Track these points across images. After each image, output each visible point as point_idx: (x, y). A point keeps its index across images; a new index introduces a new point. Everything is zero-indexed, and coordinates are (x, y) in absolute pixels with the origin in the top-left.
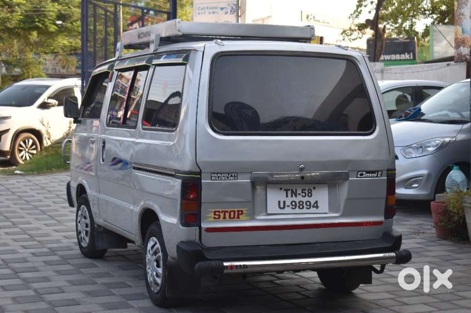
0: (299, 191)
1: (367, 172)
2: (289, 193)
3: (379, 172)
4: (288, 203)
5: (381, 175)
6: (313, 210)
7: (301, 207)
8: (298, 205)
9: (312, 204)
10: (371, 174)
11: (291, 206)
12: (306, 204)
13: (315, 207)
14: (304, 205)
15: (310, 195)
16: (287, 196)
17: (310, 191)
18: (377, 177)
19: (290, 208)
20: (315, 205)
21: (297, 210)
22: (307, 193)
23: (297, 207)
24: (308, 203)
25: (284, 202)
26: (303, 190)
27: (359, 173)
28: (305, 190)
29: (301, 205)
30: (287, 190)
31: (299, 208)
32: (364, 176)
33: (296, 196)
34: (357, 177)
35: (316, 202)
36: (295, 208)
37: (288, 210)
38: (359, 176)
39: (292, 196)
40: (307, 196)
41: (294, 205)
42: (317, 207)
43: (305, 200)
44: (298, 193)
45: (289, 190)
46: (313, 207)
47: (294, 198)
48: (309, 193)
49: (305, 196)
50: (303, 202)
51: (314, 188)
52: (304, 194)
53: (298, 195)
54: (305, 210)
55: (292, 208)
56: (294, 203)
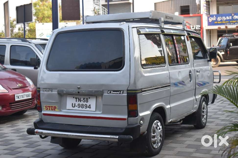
0: (82, 99)
1: (113, 91)
2: (77, 99)
3: (121, 91)
4: (76, 105)
5: (123, 93)
6: (88, 109)
7: (82, 107)
8: (81, 106)
9: (88, 106)
10: (115, 92)
11: (78, 106)
12: (85, 106)
13: (89, 108)
14: (84, 106)
15: (87, 101)
16: (76, 101)
17: (87, 99)
18: (120, 94)
19: (77, 107)
20: (89, 107)
21: (80, 109)
22: (86, 100)
23: (81, 107)
24: (86, 106)
25: (75, 104)
26: (84, 98)
27: (109, 91)
28: (85, 99)
29: (82, 106)
30: (76, 98)
31: (82, 108)
32: (112, 93)
33: (80, 102)
34: (108, 94)
35: (90, 105)
36: (79, 108)
37: (76, 108)
38: (109, 93)
39: (79, 101)
40: (85, 102)
41: (79, 106)
42: (90, 108)
43: (84, 103)
44: (81, 100)
45: (77, 98)
46: (88, 107)
47: (79, 103)
48: (87, 100)
49: (84, 102)
50: (83, 105)
51: (89, 98)
52: (84, 101)
53: (81, 101)
54: (84, 109)
55: (78, 107)
56: (79, 105)
